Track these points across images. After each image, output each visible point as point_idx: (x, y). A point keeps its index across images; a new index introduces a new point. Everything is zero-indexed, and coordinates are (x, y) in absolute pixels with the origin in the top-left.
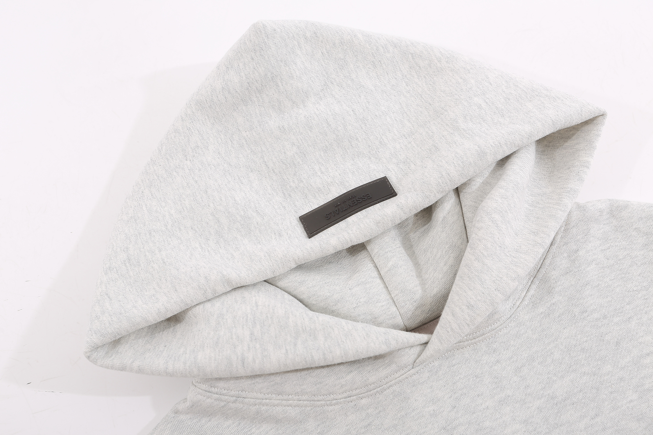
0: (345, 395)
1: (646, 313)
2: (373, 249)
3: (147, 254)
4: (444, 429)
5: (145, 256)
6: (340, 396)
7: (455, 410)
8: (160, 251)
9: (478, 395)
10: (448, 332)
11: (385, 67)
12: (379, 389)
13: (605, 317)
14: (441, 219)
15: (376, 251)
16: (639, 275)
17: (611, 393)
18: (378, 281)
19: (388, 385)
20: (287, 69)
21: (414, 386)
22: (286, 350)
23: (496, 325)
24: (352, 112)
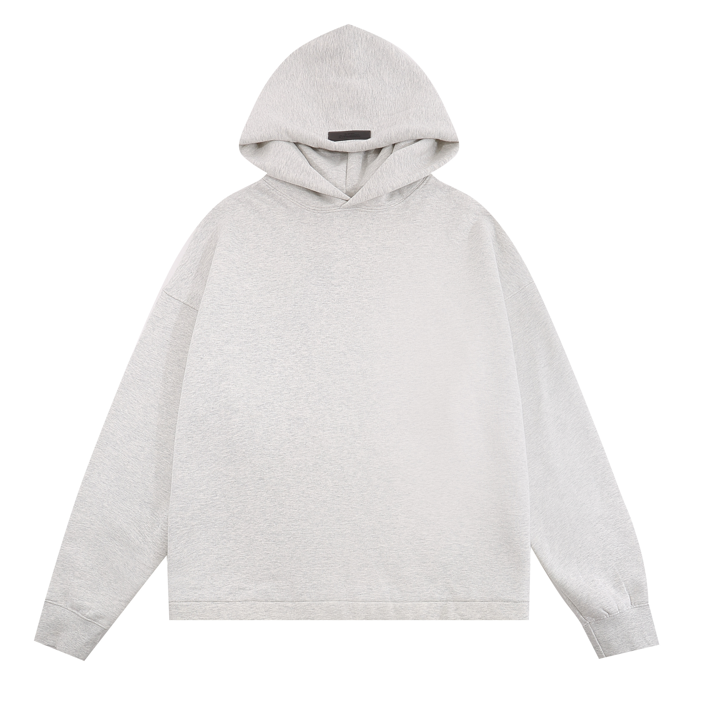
0: (313, 208)
1: (436, 232)
2: (351, 158)
3: (264, 112)
4: (340, 236)
5: (263, 113)
6: (311, 208)
7: (347, 232)
8: (268, 113)
9: (358, 231)
10: (357, 197)
11: (398, 74)
12: (325, 211)
13: (421, 226)
14: (380, 156)
15: (350, 159)
16: (444, 218)
17: (405, 252)
18: (345, 173)
19: (329, 211)
20: (350, 51)
21: (337, 216)
22: (297, 175)
23: (378, 208)
24: (371, 91)
